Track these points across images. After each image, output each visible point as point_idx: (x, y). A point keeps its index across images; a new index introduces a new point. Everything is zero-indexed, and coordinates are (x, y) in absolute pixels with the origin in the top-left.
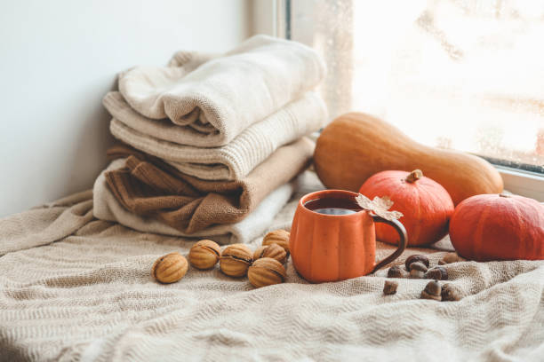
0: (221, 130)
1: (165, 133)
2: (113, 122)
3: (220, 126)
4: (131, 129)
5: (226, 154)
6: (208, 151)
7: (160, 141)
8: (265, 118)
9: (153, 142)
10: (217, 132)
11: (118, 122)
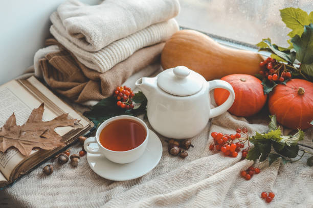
2: (52, 27)
4: (58, 32)
6: (88, 53)
9: (66, 40)
11: (54, 27)
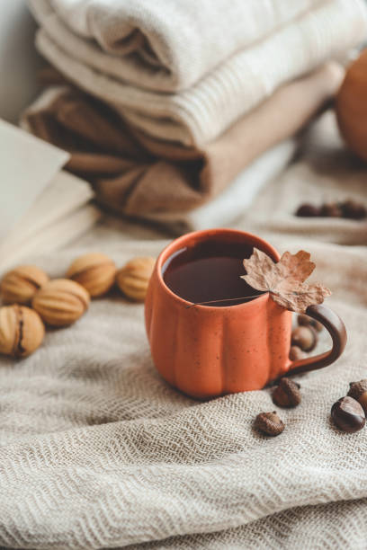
0: (172, 68)
1: (102, 62)
3: (171, 62)
5: (180, 107)
7: (97, 71)
8: (259, 42)
10: (167, 72)
